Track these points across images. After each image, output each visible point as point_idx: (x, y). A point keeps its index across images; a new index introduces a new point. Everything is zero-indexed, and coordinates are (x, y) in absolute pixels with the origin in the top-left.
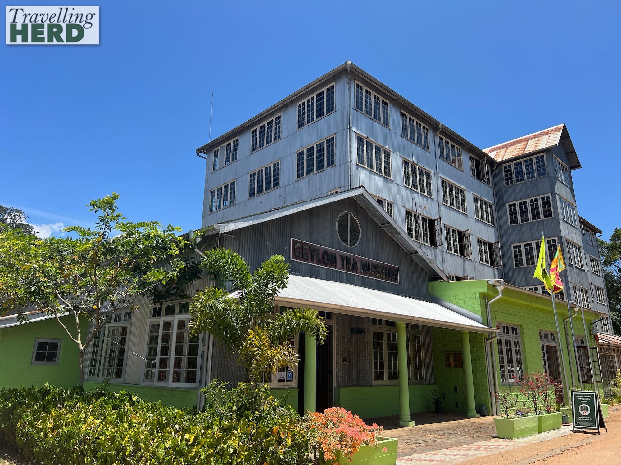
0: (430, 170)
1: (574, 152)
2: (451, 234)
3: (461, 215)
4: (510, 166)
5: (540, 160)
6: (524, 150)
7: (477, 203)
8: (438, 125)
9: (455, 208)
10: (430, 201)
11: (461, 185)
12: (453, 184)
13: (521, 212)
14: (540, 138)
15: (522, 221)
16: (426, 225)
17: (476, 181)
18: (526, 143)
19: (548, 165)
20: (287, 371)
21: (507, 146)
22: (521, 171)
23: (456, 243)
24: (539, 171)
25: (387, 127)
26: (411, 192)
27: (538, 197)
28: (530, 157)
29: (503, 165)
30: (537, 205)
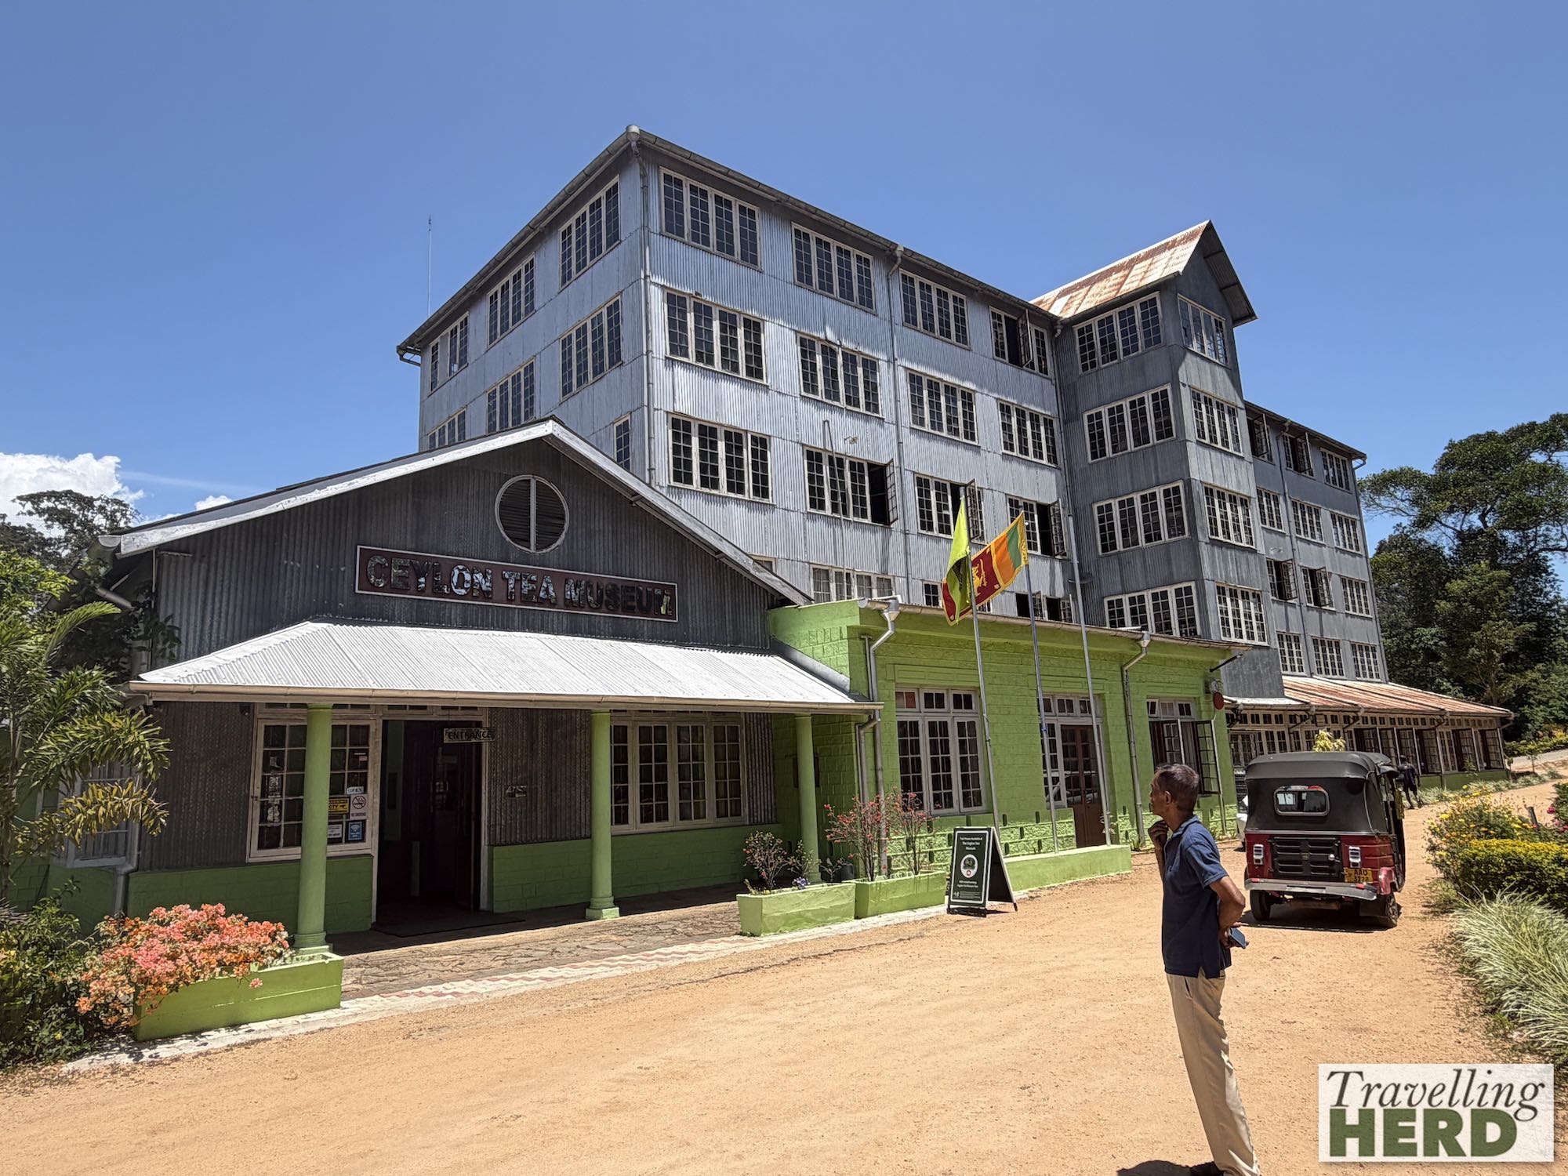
0: (874, 355)
1: (1238, 283)
2: (933, 493)
3: (961, 450)
4: (1089, 327)
5: (1149, 308)
6: (1119, 289)
7: (1009, 417)
8: (895, 249)
9: (945, 434)
10: (874, 425)
11: (963, 380)
12: (941, 380)
13: (1113, 430)
14: (1157, 258)
15: (1114, 450)
16: (862, 477)
17: (1006, 370)
18: (1126, 272)
19: (1163, 319)
20: (347, 823)
21: (1090, 283)
22: (1113, 338)
23: (944, 512)
24: (1147, 334)
25: (752, 266)
26: (820, 408)
27: (1145, 395)
28: (1129, 305)
29: (1077, 327)
30: (1143, 412)
